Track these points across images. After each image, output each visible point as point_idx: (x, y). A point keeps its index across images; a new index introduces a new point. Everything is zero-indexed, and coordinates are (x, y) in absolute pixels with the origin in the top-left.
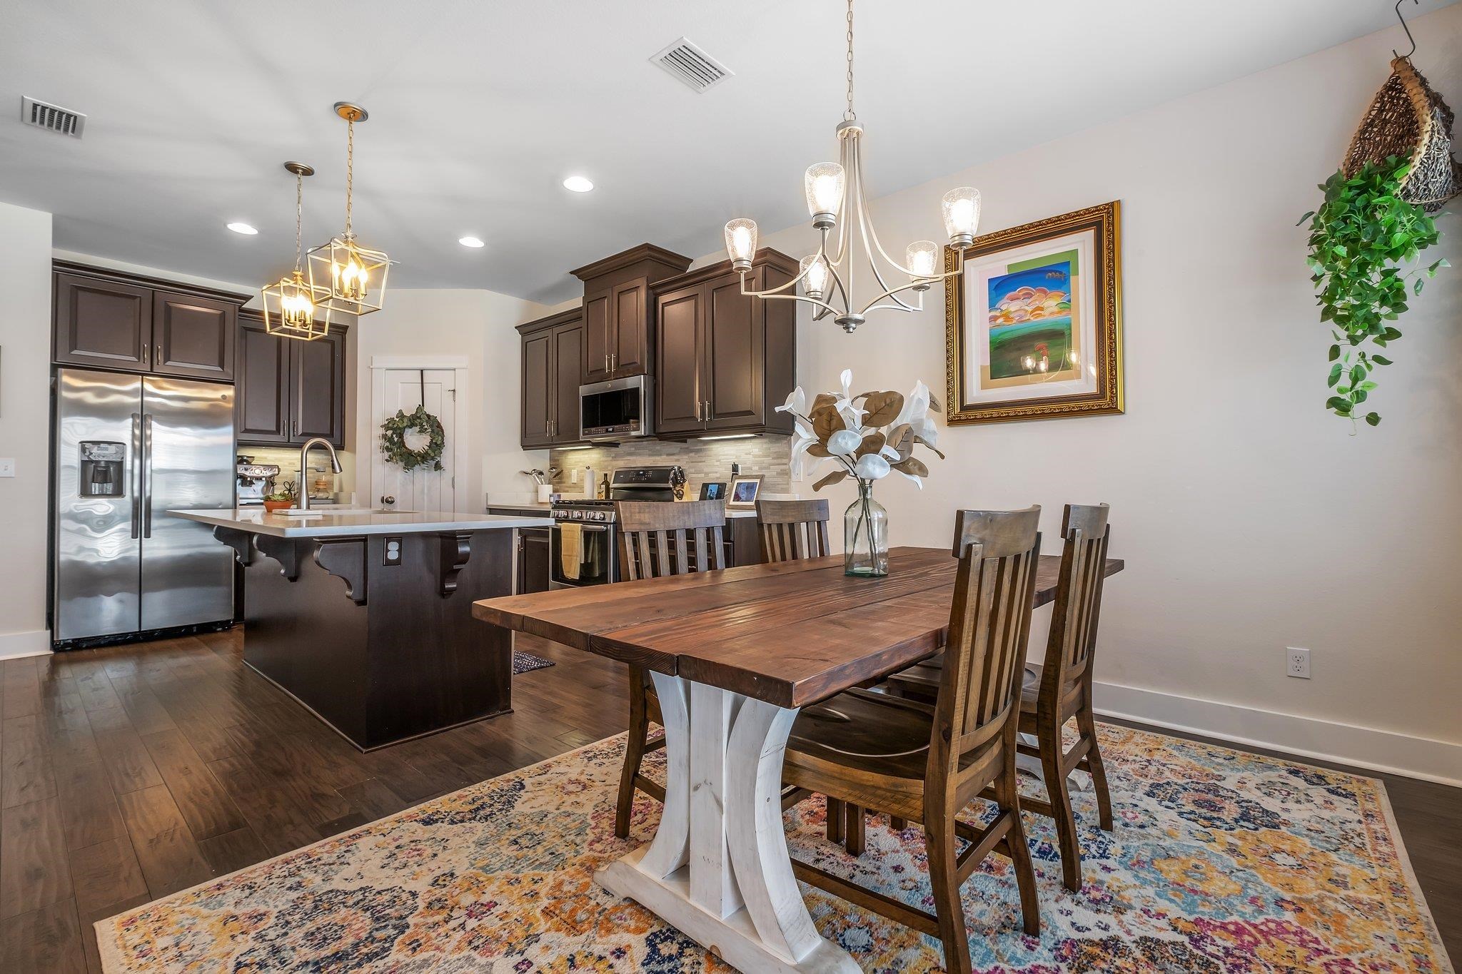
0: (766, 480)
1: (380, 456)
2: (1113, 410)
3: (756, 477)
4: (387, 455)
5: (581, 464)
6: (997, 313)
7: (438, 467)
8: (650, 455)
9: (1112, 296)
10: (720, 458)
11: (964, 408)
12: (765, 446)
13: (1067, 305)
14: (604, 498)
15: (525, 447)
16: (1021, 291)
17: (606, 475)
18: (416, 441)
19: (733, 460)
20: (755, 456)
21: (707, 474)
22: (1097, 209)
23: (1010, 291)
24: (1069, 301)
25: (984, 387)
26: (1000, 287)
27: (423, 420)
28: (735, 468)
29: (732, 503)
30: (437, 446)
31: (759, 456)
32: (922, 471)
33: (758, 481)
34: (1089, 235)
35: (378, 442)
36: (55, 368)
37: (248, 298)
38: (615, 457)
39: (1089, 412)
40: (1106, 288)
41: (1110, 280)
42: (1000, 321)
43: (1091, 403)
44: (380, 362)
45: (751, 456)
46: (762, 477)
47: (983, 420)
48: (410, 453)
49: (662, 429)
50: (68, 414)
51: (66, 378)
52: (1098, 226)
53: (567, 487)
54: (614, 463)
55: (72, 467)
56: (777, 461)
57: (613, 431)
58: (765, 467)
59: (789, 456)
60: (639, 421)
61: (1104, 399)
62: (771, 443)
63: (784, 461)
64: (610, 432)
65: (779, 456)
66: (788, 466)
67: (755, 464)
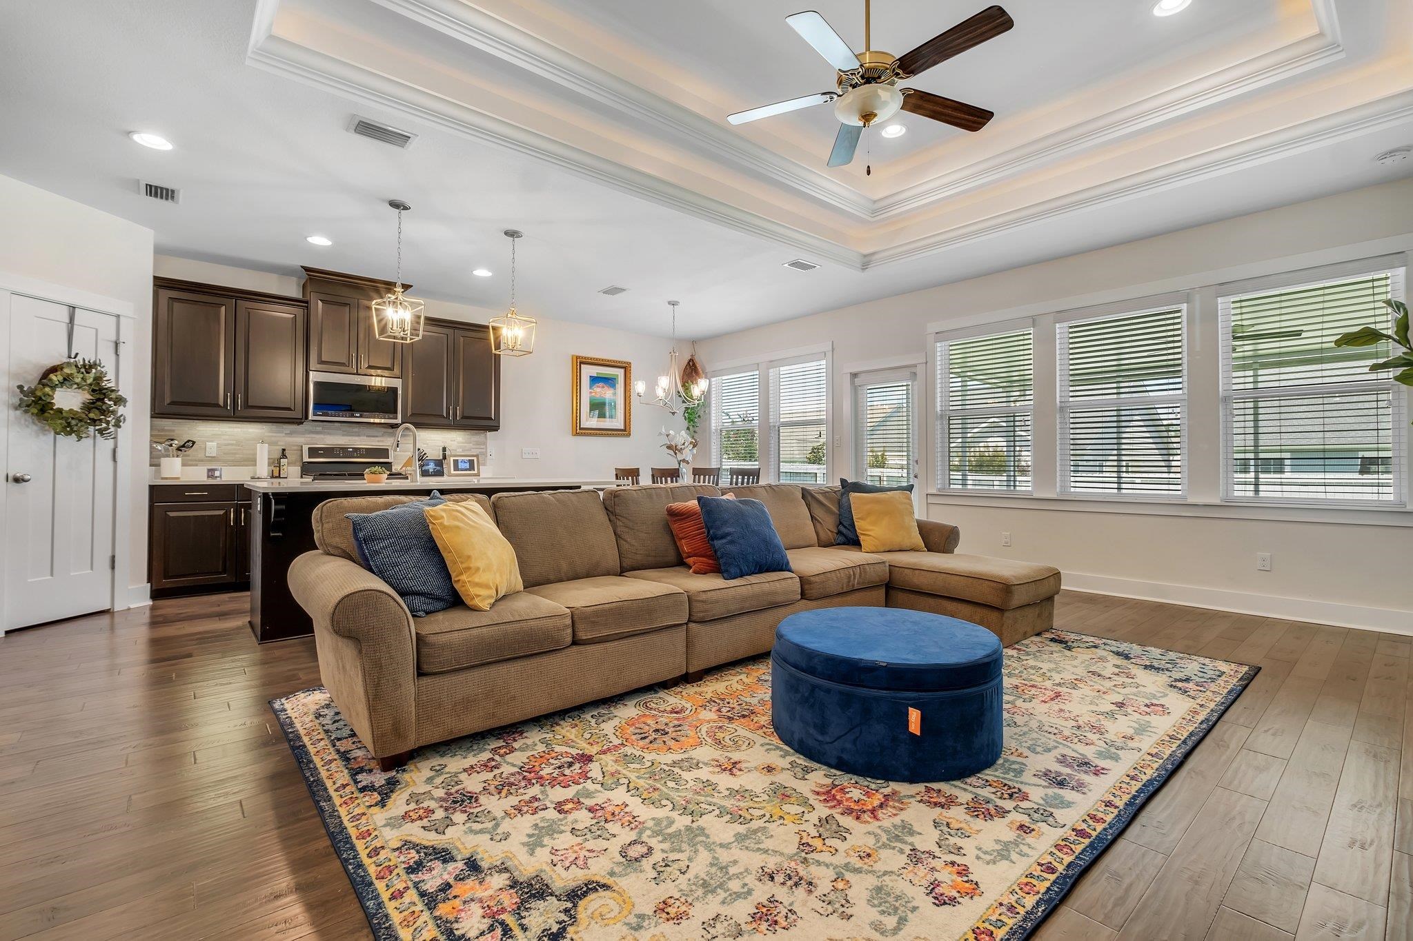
6: (591, 391)
10: (428, 442)
11: (580, 429)
12: (467, 436)
13: (615, 394)
16: (601, 384)
17: (282, 450)
19: (443, 444)
20: (458, 443)
22: (625, 361)
23: (596, 384)
25: (587, 420)
26: (595, 380)
28: (445, 449)
31: (463, 443)
34: (622, 370)
40: (627, 392)
42: (593, 394)
45: (455, 442)
47: (590, 435)
52: (625, 368)
56: (478, 446)
57: (361, 416)
58: (468, 450)
59: (485, 444)
60: (396, 412)
61: (625, 432)
62: (473, 435)
63: (482, 447)
64: (357, 417)
65: (477, 443)
66: (484, 450)
67: (461, 447)
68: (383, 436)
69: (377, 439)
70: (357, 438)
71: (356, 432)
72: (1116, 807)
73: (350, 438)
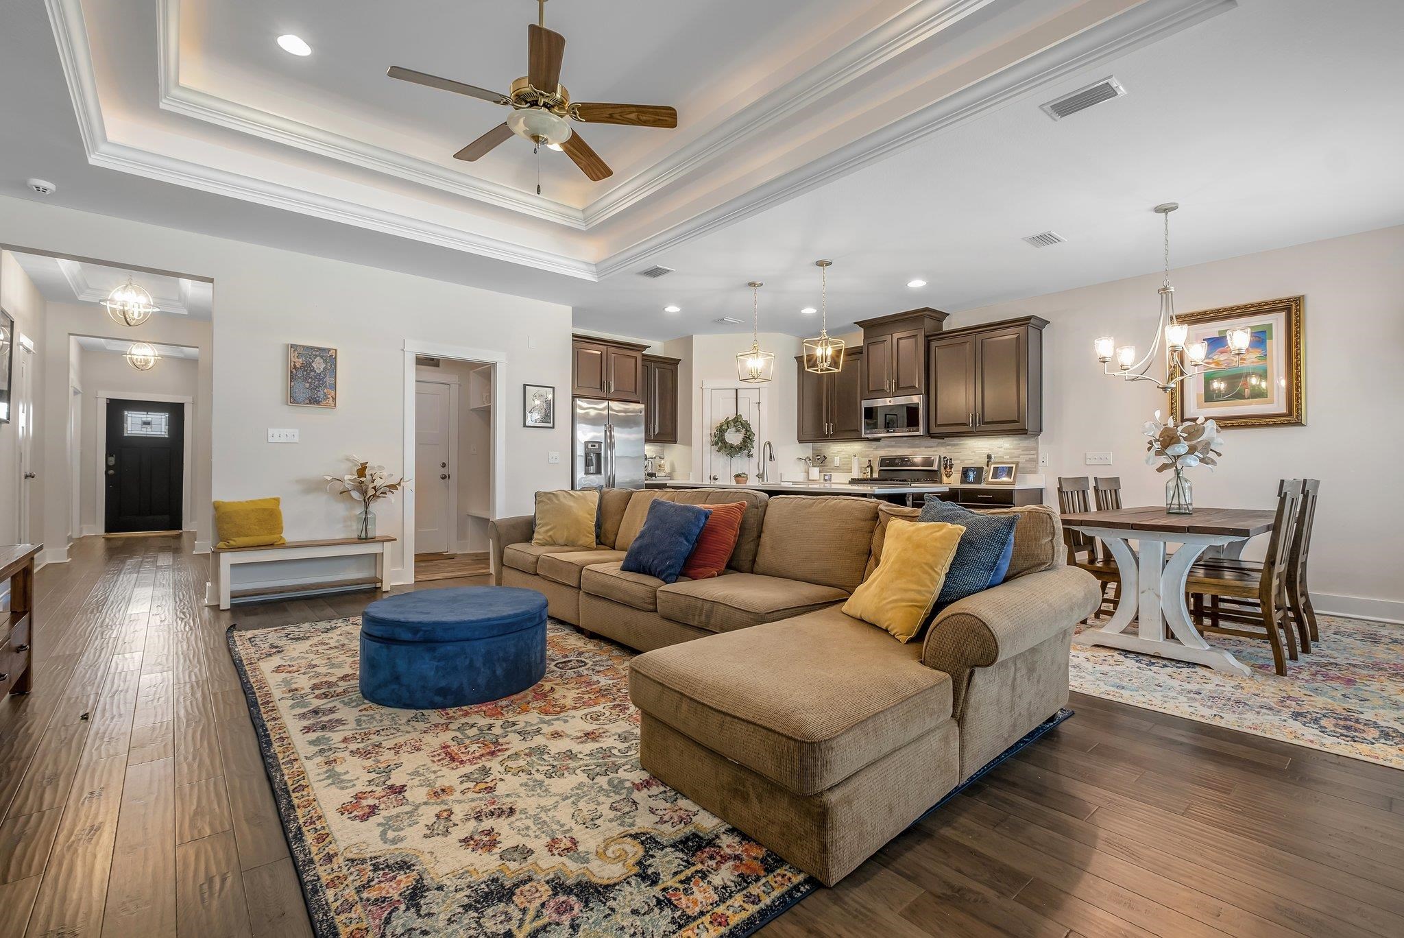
0: (1020, 465)
1: (707, 447)
2: (1299, 423)
3: (1013, 463)
4: (716, 448)
5: (843, 453)
6: (1210, 361)
7: (750, 456)
8: (909, 447)
9: (1298, 332)
10: (975, 450)
12: (1015, 442)
13: (1264, 357)
14: (869, 477)
15: (800, 441)
17: (870, 461)
18: (733, 438)
19: (988, 452)
20: (1005, 449)
21: (963, 460)
22: (1288, 300)
23: (1220, 347)
24: (1266, 355)
25: (1199, 407)
27: (738, 422)
28: (989, 457)
29: (990, 480)
30: (748, 439)
31: (1009, 449)
32: (1213, 462)
33: (1014, 466)
34: (1283, 315)
35: (707, 439)
36: (574, 397)
37: (646, 347)
38: (876, 449)
39: (1282, 424)
40: (1294, 328)
41: (1297, 322)
42: (1212, 365)
43: (1282, 419)
44: (708, 384)
45: (1003, 449)
46: (1017, 464)
48: (731, 446)
49: (934, 430)
50: (580, 423)
51: (579, 402)
52: (1288, 310)
53: (829, 469)
54: (875, 452)
55: (582, 456)
56: (1028, 452)
57: (894, 432)
58: (1015, 457)
59: (1036, 449)
60: (917, 425)
61: (1292, 417)
62: (1021, 440)
63: (1032, 452)
64: (891, 432)
65: (1027, 449)
66: (1035, 456)
67: (1007, 454)
68: (937, 446)
69: (933, 449)
70: (917, 449)
71: (918, 444)
72: (268, 721)
73: (913, 449)
